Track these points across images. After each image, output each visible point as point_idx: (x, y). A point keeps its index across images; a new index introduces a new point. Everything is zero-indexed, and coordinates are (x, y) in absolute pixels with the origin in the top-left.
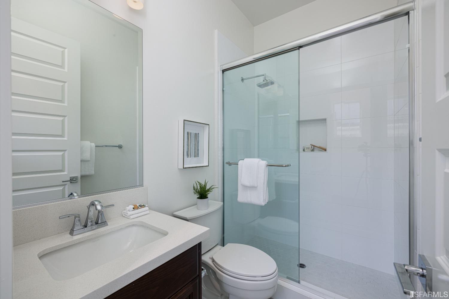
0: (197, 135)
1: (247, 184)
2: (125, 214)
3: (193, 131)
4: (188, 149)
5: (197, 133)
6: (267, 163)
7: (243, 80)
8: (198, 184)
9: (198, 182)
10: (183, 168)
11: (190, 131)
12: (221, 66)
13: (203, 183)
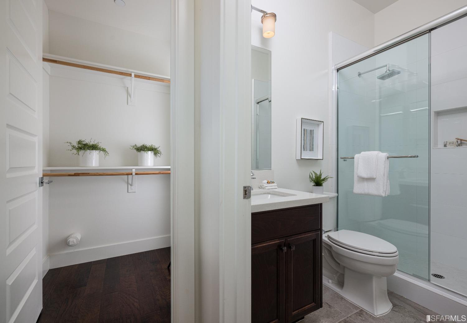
0: (312, 132)
1: (365, 175)
2: (261, 186)
3: (309, 128)
4: (304, 143)
5: (312, 129)
6: (388, 155)
7: (360, 75)
8: (313, 173)
9: (314, 172)
10: (301, 159)
11: (306, 128)
12: (335, 65)
13: (318, 173)
